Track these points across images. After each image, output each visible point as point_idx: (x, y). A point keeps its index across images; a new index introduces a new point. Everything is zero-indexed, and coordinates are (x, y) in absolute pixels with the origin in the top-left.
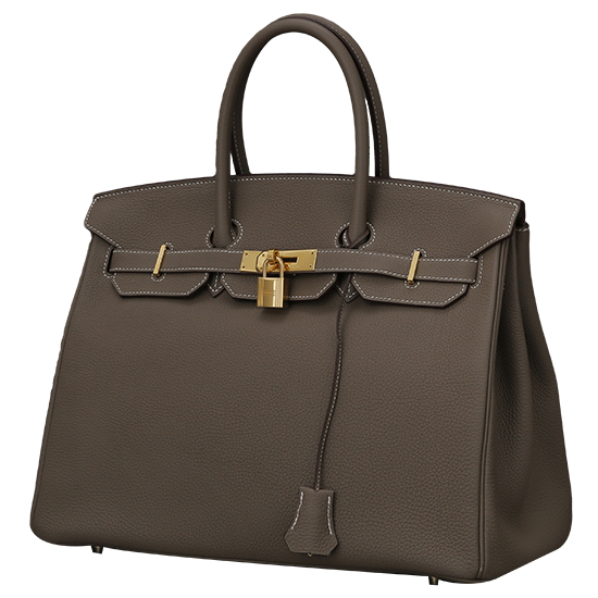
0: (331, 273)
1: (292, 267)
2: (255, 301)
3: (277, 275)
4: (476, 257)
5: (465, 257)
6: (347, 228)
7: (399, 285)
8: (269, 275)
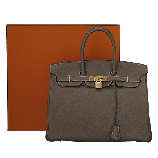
0: (111, 81)
1: (102, 80)
2: (95, 87)
3: (100, 82)
4: (140, 77)
5: (138, 77)
6: (112, 71)
7: (125, 83)
8: (97, 82)
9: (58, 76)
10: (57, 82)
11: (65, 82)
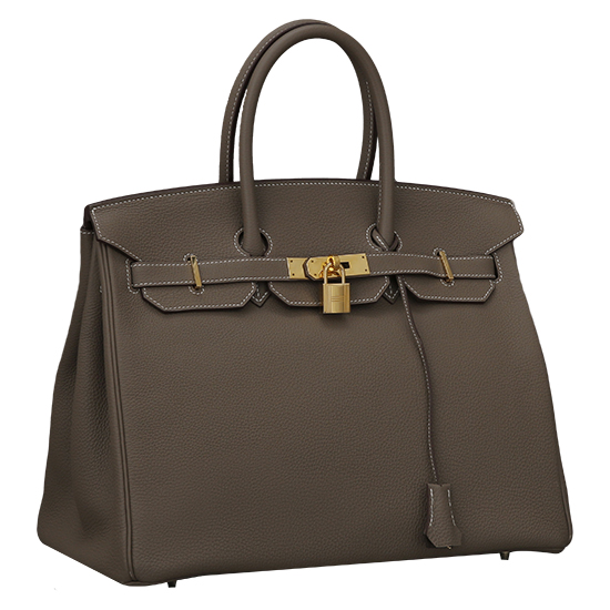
0: (383, 276)
1: (349, 272)
4: (491, 254)
5: (482, 254)
7: (436, 283)
8: (330, 281)
9: (136, 261)
10: (136, 288)
11: (175, 290)
